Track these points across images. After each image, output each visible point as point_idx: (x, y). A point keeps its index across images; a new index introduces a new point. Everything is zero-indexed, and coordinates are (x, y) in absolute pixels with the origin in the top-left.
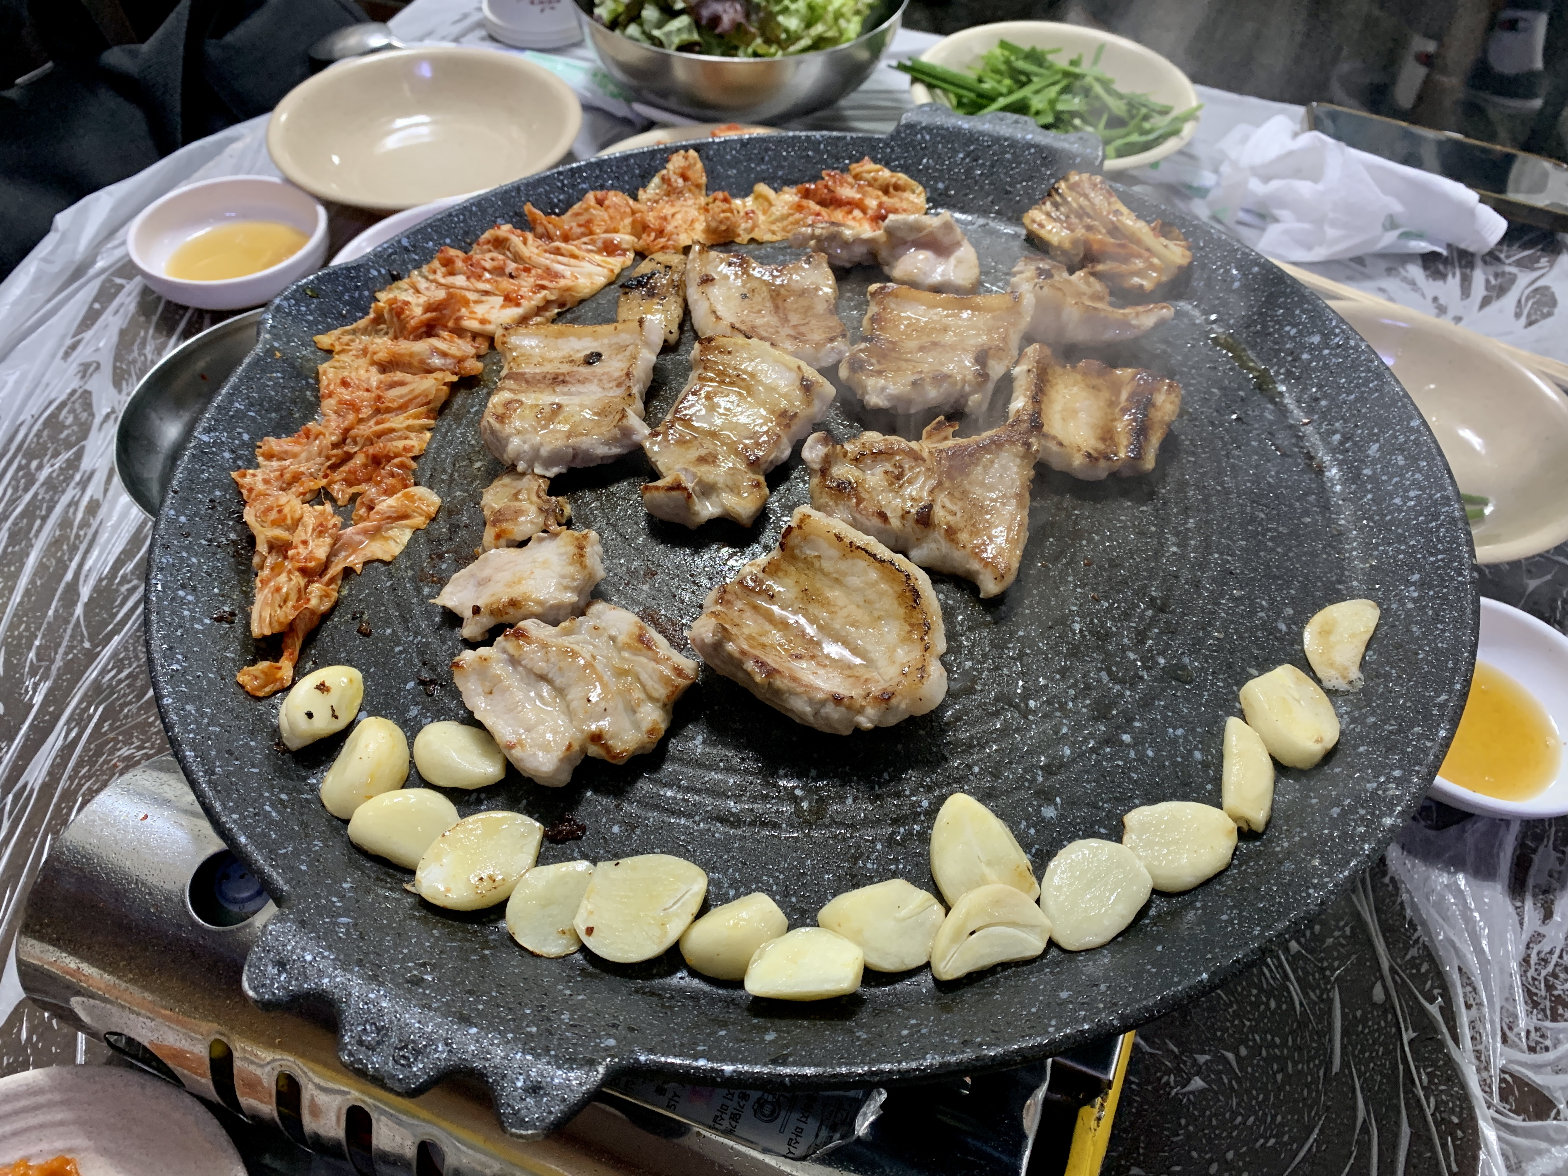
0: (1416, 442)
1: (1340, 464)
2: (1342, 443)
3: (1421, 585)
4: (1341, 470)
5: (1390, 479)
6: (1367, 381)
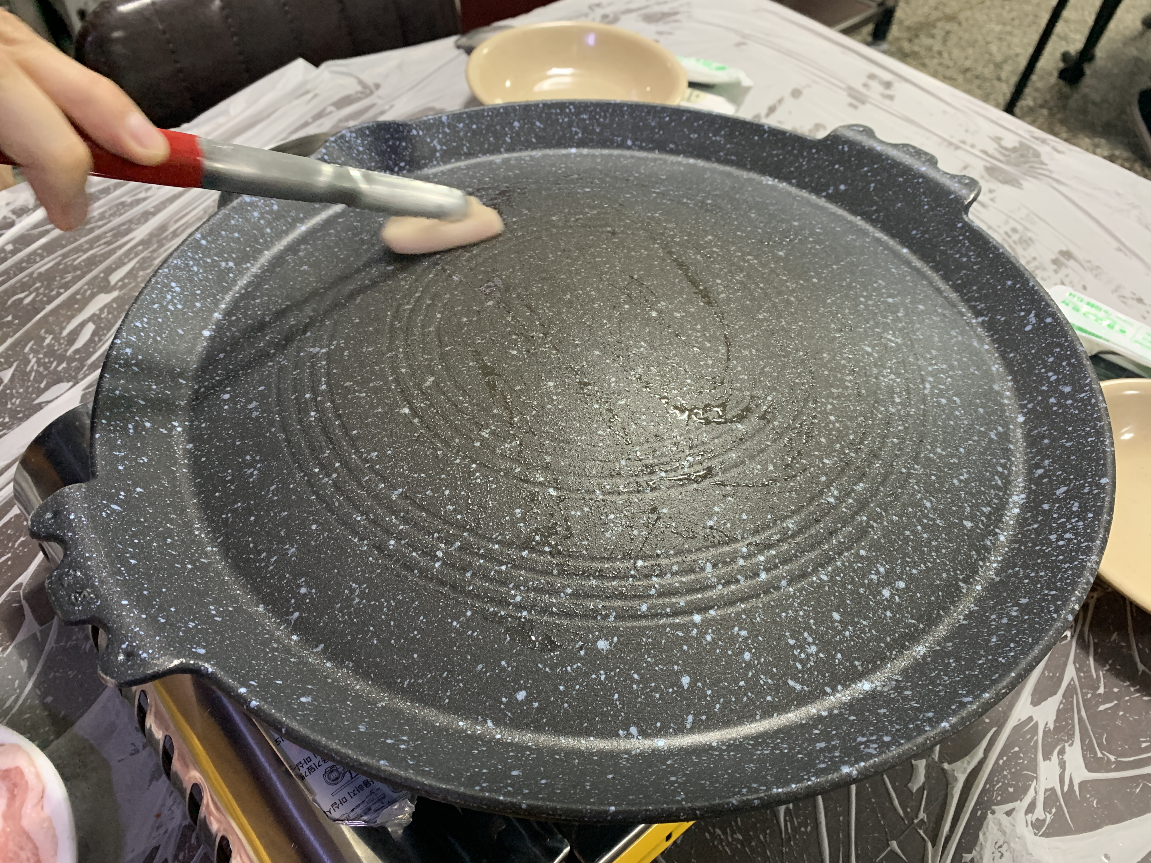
0: (1097, 497)
1: (1031, 492)
2: (1041, 477)
3: (1024, 609)
4: (1028, 497)
5: (1059, 518)
6: (1088, 434)
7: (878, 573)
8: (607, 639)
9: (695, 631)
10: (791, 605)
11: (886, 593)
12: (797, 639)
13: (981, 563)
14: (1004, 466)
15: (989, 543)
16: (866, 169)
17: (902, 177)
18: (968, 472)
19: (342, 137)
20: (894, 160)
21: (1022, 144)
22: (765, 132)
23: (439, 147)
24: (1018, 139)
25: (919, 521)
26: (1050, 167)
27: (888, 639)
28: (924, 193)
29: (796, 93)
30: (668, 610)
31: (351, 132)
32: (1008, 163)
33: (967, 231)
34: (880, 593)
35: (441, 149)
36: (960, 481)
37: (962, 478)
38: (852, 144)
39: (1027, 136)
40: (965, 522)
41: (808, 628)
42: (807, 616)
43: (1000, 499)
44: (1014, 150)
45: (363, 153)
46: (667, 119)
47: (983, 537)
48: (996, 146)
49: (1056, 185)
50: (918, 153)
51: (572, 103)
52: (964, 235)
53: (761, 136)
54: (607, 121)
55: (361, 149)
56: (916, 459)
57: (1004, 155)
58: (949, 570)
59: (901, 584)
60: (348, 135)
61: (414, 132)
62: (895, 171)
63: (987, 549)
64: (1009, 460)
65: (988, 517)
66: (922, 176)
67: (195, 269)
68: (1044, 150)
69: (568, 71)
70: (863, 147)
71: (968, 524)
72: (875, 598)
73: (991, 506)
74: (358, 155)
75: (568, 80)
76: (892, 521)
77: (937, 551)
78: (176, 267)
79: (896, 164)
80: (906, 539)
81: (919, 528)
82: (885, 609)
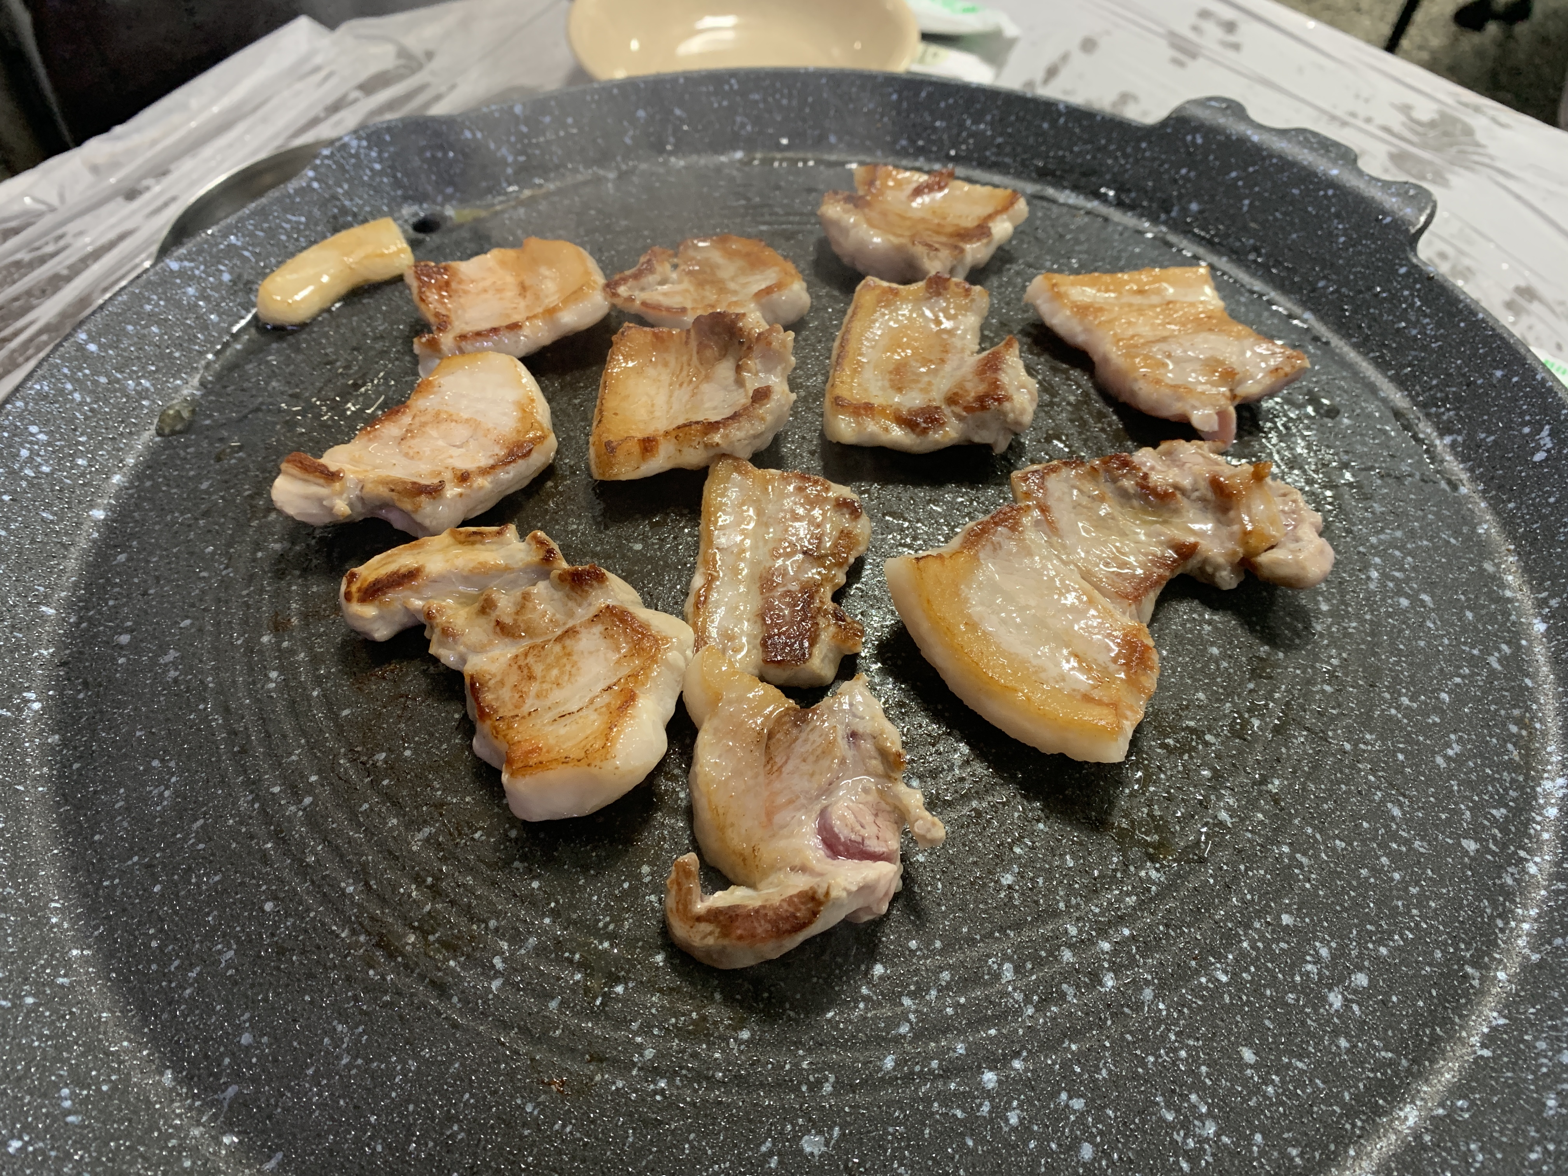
7: (1317, 960)
8: (820, 1132)
9: (986, 1108)
10: (1164, 1037)
11: (1336, 1000)
12: (1178, 1111)
13: (1500, 923)
14: (1519, 722)
15: (1510, 881)
16: (1234, 174)
17: (1297, 186)
18: (1460, 740)
19: (345, 146)
20: (1280, 157)
21: (1443, 115)
22: (1060, 114)
23: (510, 159)
24: (1435, 106)
25: (1383, 845)
26: (1491, 150)
27: (1347, 1096)
28: (1337, 215)
29: (1089, 45)
30: (935, 1064)
31: (359, 138)
32: (1424, 146)
33: (1416, 281)
34: (1324, 999)
35: (515, 161)
36: (1448, 758)
37: (1450, 752)
38: (1210, 132)
39: (1450, 101)
40: (1465, 843)
41: (1198, 1086)
42: (1193, 1058)
43: (1521, 788)
44: (1432, 124)
45: (382, 173)
46: (895, 97)
47: (1500, 869)
48: (1402, 118)
49: (1501, 179)
50: (1325, 145)
51: (733, 74)
52: (1411, 288)
53: (1054, 123)
54: (795, 103)
55: (378, 167)
56: (1366, 722)
57: (1417, 133)
58: (1445, 944)
59: (1361, 979)
60: (354, 143)
61: (468, 134)
62: (1285, 177)
63: (1509, 895)
64: (1528, 709)
65: (1504, 830)
66: (1331, 184)
67: (77, 396)
68: (1479, 123)
69: (729, 21)
70: (1228, 137)
71: (1471, 846)
72: (1316, 1010)
73: (1506, 806)
74: (372, 178)
75: (729, 35)
76: (1334, 849)
77: (1419, 906)
78: (42, 396)
79: (1286, 164)
80: (1364, 884)
81: (1384, 860)
82: (1336, 1033)
